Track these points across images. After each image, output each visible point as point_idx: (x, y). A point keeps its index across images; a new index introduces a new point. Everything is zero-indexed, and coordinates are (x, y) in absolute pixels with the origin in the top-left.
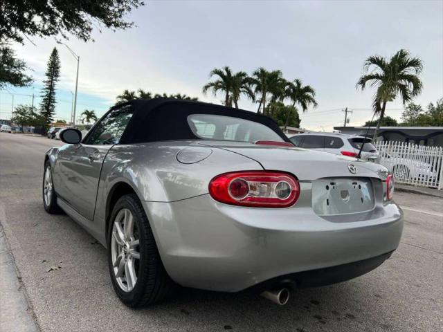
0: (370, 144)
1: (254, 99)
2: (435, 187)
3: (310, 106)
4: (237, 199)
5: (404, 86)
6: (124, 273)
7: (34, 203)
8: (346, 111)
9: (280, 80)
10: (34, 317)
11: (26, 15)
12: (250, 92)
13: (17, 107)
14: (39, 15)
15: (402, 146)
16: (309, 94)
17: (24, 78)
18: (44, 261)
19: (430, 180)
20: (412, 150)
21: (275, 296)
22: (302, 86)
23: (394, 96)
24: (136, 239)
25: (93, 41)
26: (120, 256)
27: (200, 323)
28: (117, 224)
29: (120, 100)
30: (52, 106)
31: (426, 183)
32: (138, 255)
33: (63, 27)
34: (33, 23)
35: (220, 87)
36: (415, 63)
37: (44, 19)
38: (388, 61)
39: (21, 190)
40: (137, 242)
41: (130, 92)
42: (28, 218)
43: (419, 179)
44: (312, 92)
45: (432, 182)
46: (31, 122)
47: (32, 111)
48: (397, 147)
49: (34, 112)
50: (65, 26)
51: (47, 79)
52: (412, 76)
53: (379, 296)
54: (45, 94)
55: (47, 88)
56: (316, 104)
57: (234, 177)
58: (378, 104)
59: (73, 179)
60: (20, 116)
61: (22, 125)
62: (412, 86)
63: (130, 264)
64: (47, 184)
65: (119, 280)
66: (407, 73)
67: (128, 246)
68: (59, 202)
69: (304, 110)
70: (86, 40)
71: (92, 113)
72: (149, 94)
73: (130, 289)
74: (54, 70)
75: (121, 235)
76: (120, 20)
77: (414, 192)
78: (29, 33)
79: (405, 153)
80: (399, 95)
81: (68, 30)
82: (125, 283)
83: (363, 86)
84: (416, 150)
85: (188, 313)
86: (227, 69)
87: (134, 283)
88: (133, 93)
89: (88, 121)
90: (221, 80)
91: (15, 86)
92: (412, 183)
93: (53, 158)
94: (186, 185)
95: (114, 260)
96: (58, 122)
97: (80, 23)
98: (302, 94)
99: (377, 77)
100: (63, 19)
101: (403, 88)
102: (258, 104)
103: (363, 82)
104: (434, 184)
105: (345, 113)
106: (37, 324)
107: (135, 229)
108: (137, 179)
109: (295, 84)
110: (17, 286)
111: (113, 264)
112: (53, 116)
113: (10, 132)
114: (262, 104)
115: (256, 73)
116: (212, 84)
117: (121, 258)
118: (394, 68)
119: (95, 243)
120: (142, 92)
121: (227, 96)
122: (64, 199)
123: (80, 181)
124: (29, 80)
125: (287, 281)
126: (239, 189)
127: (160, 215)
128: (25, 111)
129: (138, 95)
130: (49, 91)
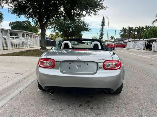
4: (41, 66)
17: (89, 29)
29: (121, 31)
30: (102, 36)
41: (124, 28)
49: (97, 38)
51: (101, 27)
71: (113, 37)
72: (132, 28)
74: (103, 24)
88: (126, 28)
89: (112, 40)
112: (103, 39)
116: (156, 20)
120: (129, 27)
124: (90, 29)
129: (127, 28)
130: (101, 31)
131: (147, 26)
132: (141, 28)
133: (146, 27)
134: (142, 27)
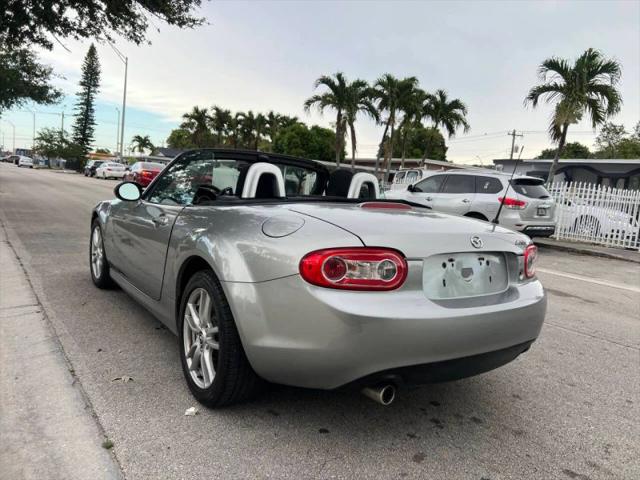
0: (541, 186)
1: (378, 119)
2: (635, 247)
3: (459, 129)
4: (333, 281)
5: (595, 101)
6: (199, 366)
7: (78, 273)
8: (514, 135)
9: (416, 91)
10: (95, 416)
11: (55, 8)
12: (371, 110)
13: (40, 131)
14: (73, 7)
15: (589, 189)
16: (458, 111)
17: (51, 92)
18: (100, 350)
19: (628, 237)
20: (603, 195)
21: (377, 394)
22: (449, 100)
23: (579, 117)
24: (214, 326)
25: (150, 43)
26: (195, 344)
27: (291, 426)
28: (190, 306)
29: (186, 120)
30: (90, 129)
31: (622, 243)
32: (216, 346)
33: (106, 24)
34: (66, 19)
35: (329, 102)
36: (610, 68)
37: (81, 13)
38: (572, 65)
39: (58, 256)
40: (216, 329)
41: (201, 109)
42: (73, 294)
43: (612, 236)
44: (463, 108)
45: (630, 241)
46: (62, 153)
47: (62, 137)
48: (581, 191)
49: (65, 138)
50: (109, 23)
51: (81, 89)
52: (607, 87)
53: (518, 397)
54: (79, 112)
55: (82, 104)
56: (467, 127)
57: (330, 254)
58: (556, 128)
59: (127, 241)
60: (45, 143)
61: (48, 156)
62: (607, 102)
63: (207, 356)
64: (96, 249)
65: (194, 375)
66: (599, 83)
67: (204, 333)
68: (113, 274)
69: (450, 135)
70: (138, 43)
71: (146, 139)
72: (227, 113)
73: (207, 385)
74: (91, 76)
75: (196, 320)
76: (186, 15)
77: (603, 256)
78: (60, 34)
79: (592, 199)
80: (587, 115)
81: (114, 28)
82: (201, 377)
83: (535, 103)
84: (608, 194)
85: (276, 414)
86: (339, 77)
87: (212, 378)
88: (204, 111)
89: (141, 151)
90: (330, 92)
91: (39, 103)
92: (602, 242)
93: (103, 215)
94: (275, 259)
95: (187, 349)
96: (98, 151)
97: (131, 18)
98: (448, 112)
99: (556, 88)
100: (107, 12)
101: (593, 105)
102: (384, 126)
103: (534, 96)
104: (632, 244)
105: (512, 137)
106: (98, 424)
107: (212, 313)
108: (215, 250)
109: (438, 98)
110: (70, 381)
111: (186, 354)
112: (93, 143)
113: (31, 167)
114: (390, 127)
115: (381, 83)
116: (317, 98)
117: (196, 347)
118: (581, 74)
119: (160, 327)
120: (217, 109)
121: (339, 115)
122: (119, 271)
123: (136, 245)
125: (392, 377)
126: (335, 268)
127: (243, 296)
128: (52, 136)
129: (211, 113)
130: (85, 107)
131: (275, 114)
132: (255, 117)
133: (271, 115)
134: (260, 115)
